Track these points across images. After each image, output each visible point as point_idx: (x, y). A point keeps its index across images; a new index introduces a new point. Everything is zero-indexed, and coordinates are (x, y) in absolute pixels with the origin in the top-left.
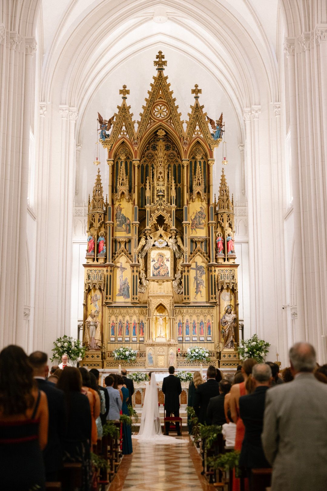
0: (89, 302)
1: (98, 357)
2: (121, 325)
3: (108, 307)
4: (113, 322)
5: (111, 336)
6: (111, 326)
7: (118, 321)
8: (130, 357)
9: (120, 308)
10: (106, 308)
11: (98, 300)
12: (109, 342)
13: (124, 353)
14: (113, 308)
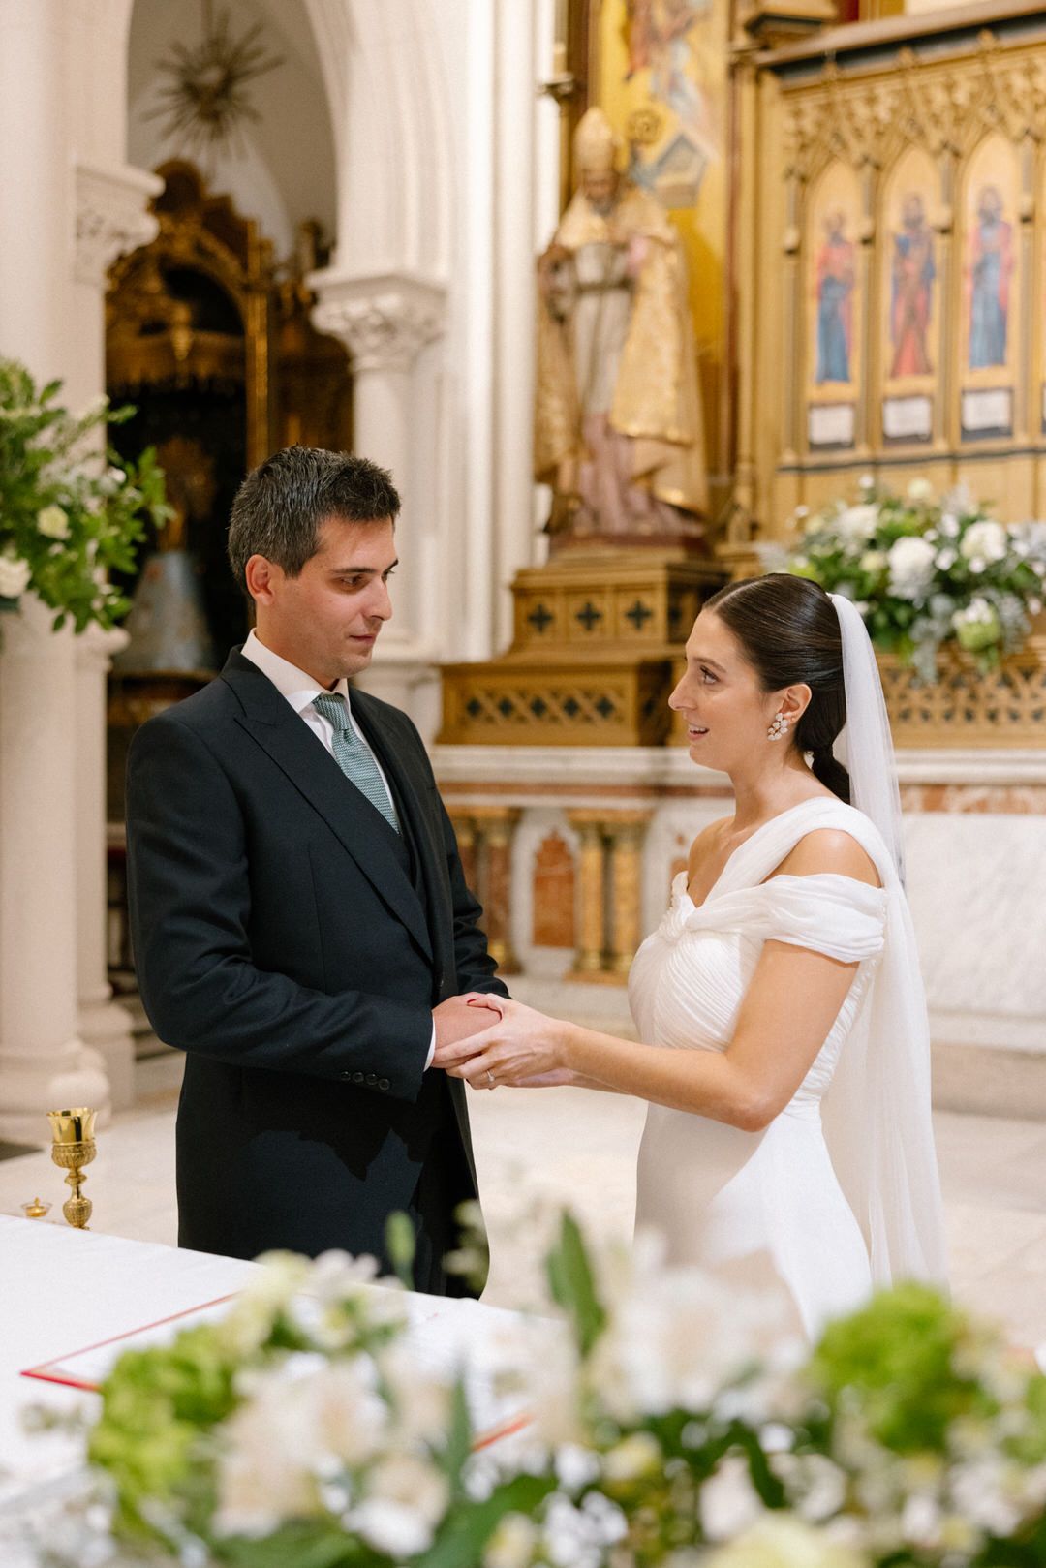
0: (611, 54)
1: (639, 615)
2: (916, 254)
3: (780, 69)
4: (836, 238)
5: (812, 392)
6: (812, 279)
7: (893, 220)
8: (941, 604)
9: (905, 57)
10: (771, 84)
11: (689, 24)
12: (789, 458)
13: (871, 562)
14: (831, 71)
